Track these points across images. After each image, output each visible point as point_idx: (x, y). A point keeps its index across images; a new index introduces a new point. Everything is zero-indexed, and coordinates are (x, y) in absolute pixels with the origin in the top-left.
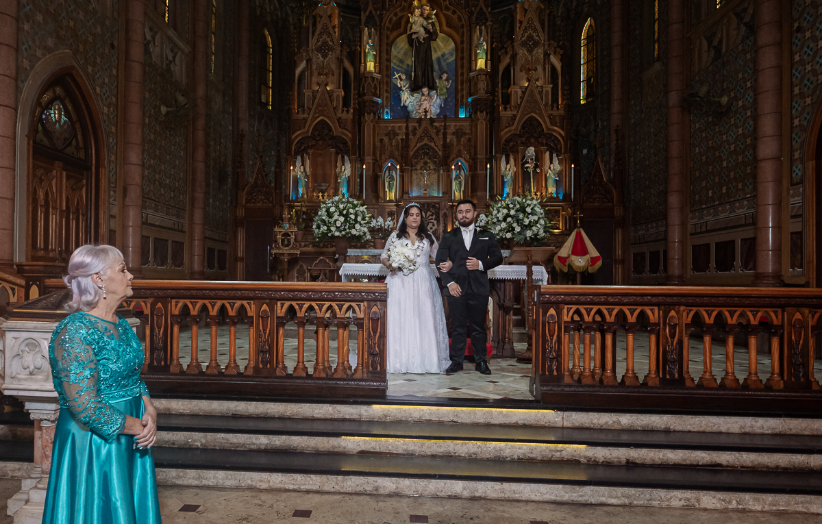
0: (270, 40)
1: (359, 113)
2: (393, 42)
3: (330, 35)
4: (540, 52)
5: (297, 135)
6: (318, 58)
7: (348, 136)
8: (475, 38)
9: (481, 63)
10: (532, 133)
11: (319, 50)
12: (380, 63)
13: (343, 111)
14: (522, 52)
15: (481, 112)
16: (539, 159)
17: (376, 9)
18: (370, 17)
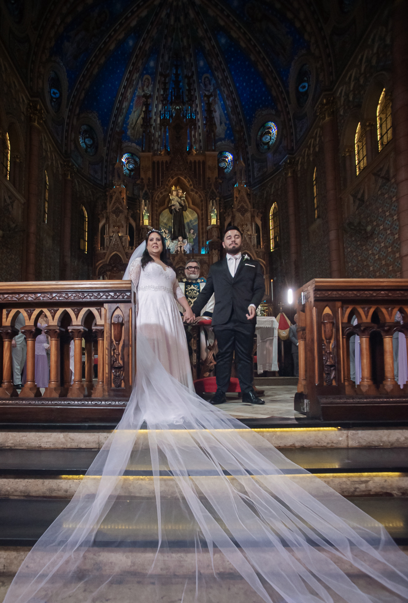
0: (86, 213)
2: (160, 213)
3: (120, 203)
4: (248, 215)
5: (100, 263)
6: (113, 217)
8: (210, 208)
9: (214, 221)
11: (114, 212)
12: (152, 220)
13: (129, 248)
15: (215, 249)
17: (149, 189)
18: (146, 194)
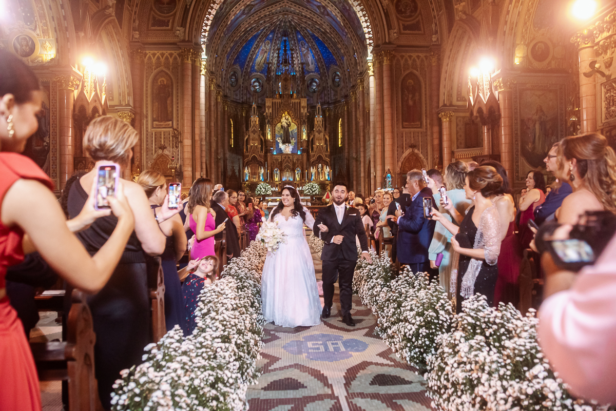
1: (266, 153)
2: (276, 127)
3: (256, 127)
4: (322, 134)
6: (252, 135)
7: (262, 160)
8: (302, 129)
9: (304, 137)
10: (320, 160)
11: (252, 132)
12: (272, 136)
13: (261, 152)
14: (317, 134)
15: (305, 153)
16: (322, 167)
18: (269, 121)
